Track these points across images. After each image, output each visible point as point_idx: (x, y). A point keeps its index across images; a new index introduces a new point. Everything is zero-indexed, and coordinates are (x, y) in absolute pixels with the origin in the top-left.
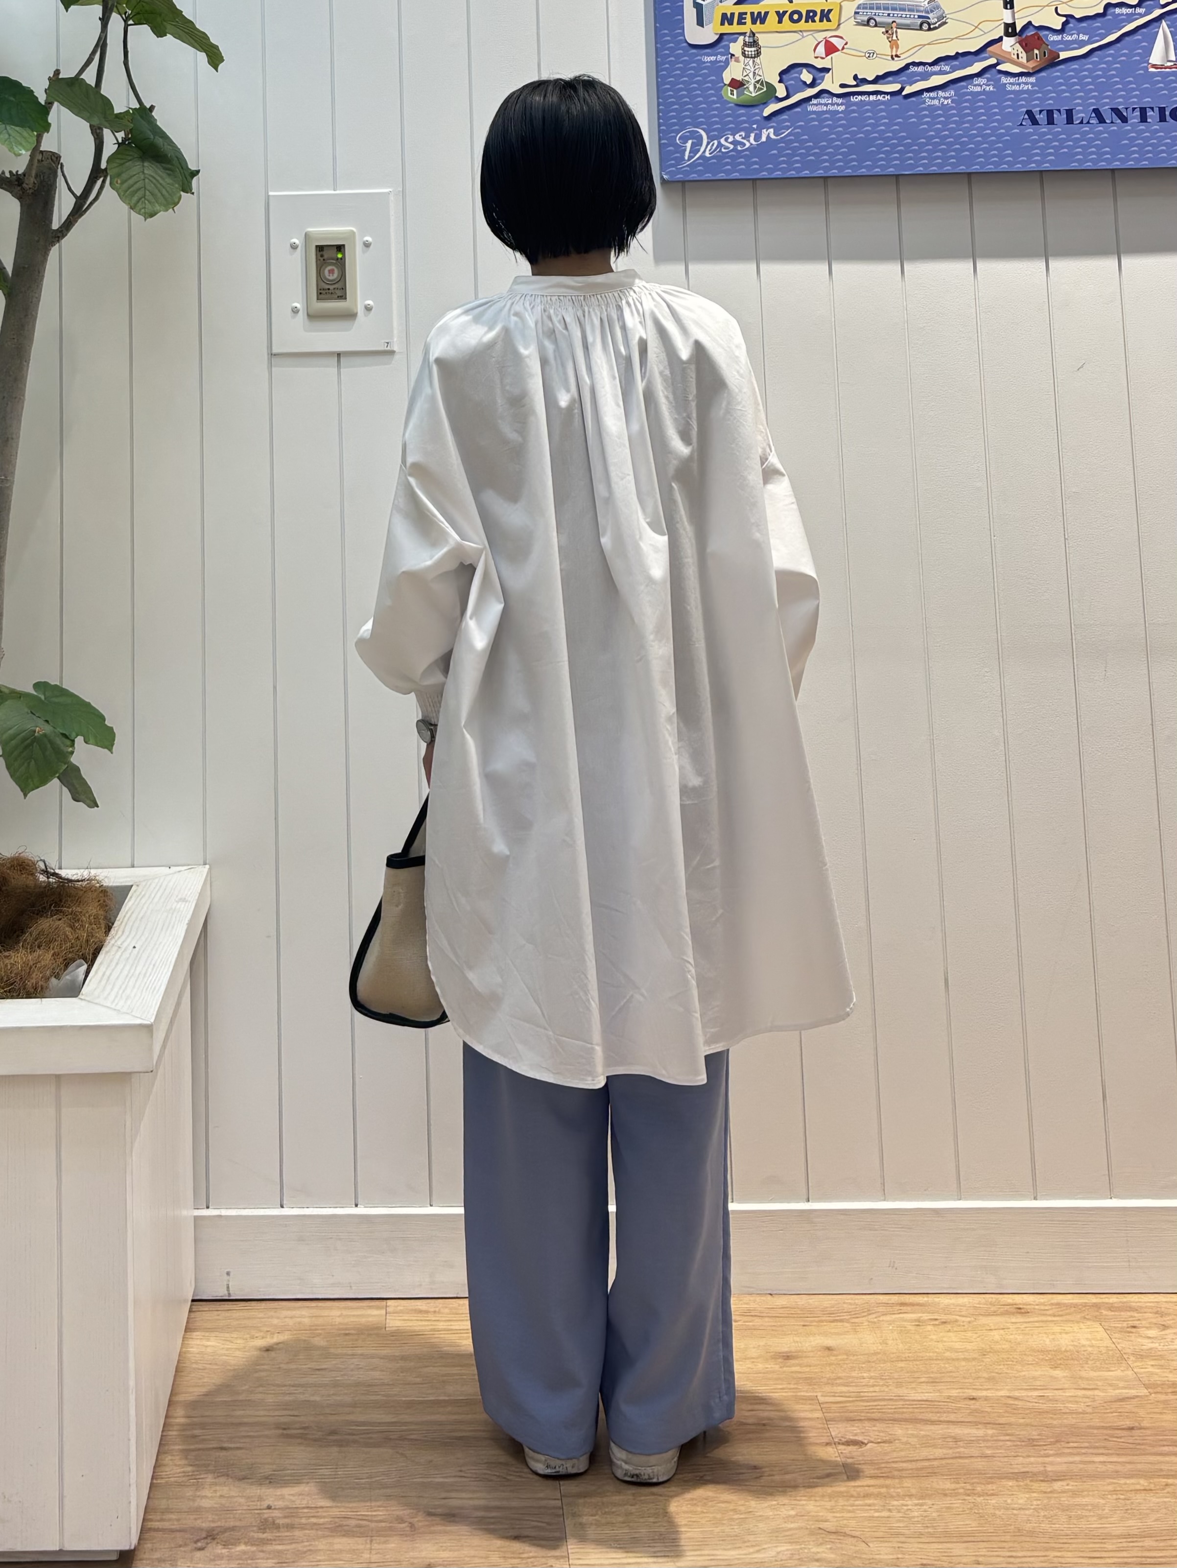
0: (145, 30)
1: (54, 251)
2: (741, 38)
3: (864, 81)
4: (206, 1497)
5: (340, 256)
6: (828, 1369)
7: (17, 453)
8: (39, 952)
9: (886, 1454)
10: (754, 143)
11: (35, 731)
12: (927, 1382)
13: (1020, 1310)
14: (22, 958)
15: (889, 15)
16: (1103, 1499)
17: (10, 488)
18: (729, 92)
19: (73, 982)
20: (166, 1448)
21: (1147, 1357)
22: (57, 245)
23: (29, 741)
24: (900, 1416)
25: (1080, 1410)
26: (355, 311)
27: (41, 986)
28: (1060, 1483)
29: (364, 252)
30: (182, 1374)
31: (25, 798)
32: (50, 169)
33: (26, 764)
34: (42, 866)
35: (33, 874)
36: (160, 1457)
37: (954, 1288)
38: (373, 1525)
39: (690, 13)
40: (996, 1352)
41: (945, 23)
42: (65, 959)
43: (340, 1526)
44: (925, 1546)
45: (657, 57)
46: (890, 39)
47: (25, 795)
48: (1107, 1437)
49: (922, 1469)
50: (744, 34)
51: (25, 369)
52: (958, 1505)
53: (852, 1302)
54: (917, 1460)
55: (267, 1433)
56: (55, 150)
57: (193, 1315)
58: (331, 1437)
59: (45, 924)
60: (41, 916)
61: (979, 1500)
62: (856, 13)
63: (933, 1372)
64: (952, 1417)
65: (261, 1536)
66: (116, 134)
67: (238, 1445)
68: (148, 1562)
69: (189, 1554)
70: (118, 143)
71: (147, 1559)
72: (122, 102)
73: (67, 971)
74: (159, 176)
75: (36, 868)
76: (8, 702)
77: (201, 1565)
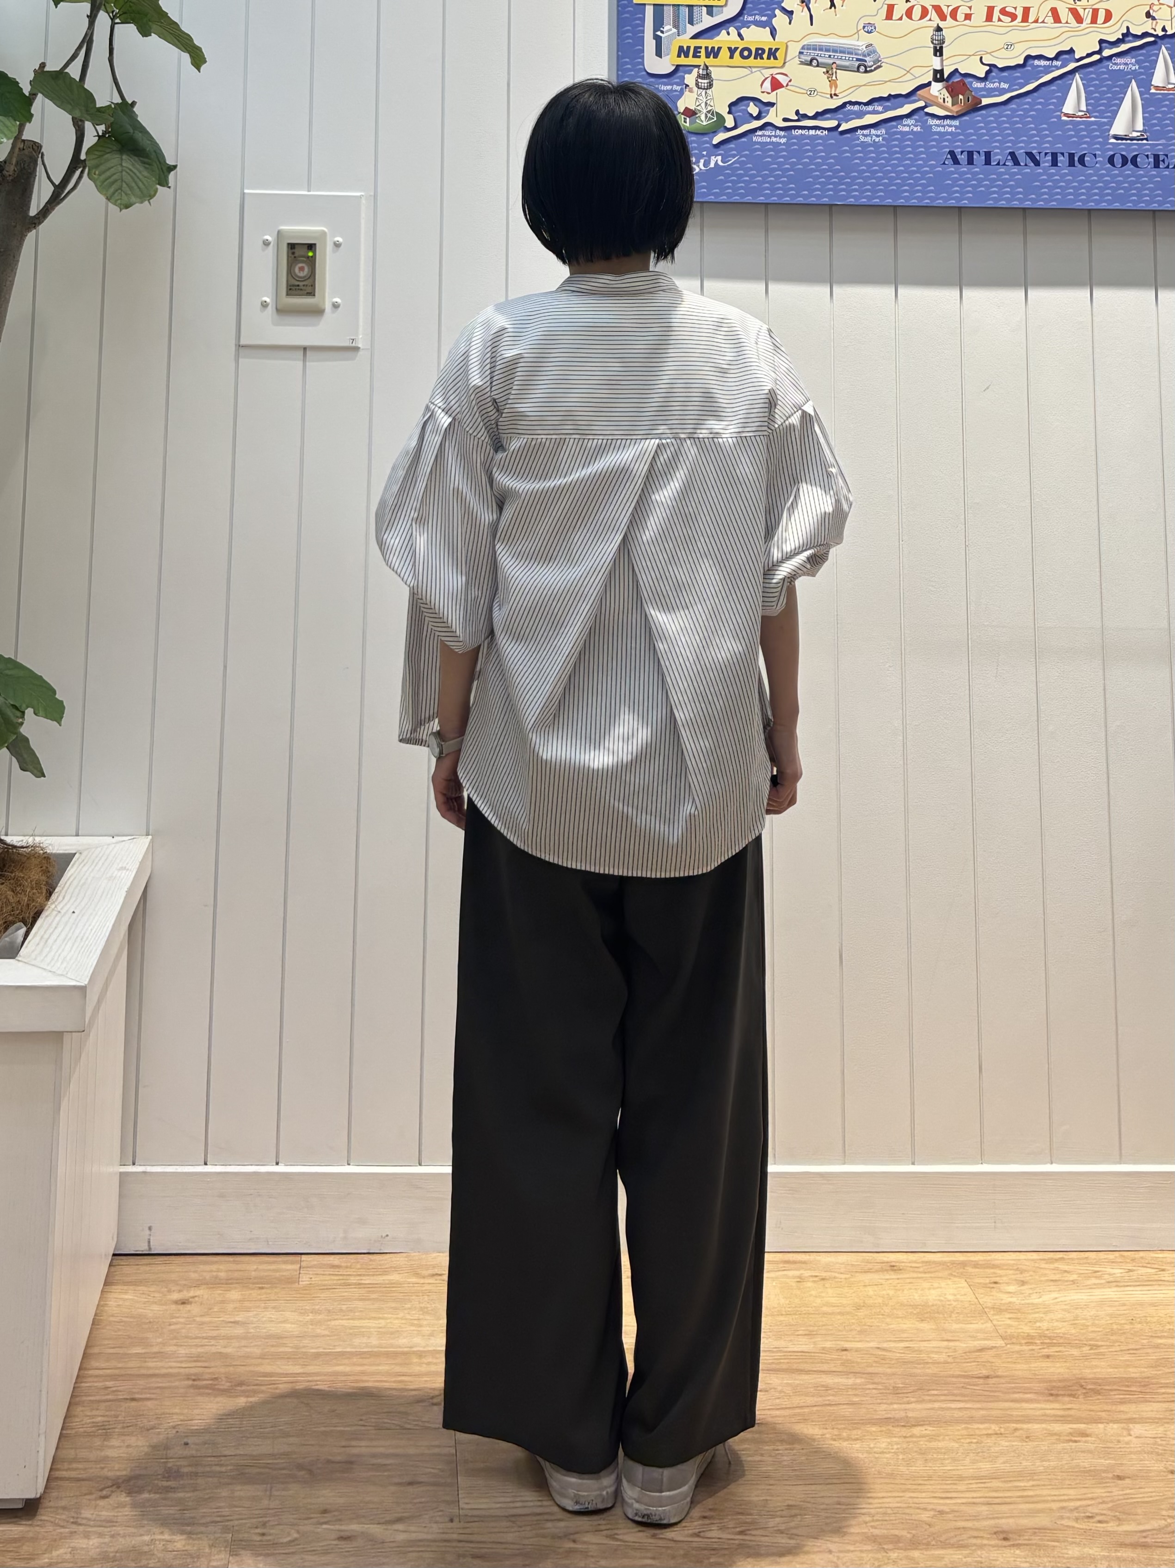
0: (131, 28)
1: (31, 236)
2: (696, 70)
3: (805, 117)
4: (112, 1447)
5: (310, 254)
12: (805, 1335)
15: (830, 56)
16: (957, 1442)
19: (12, 943)
20: (78, 1399)
21: (1006, 1310)
22: (34, 231)
25: (942, 1360)
26: (323, 307)
28: (919, 1428)
29: (333, 251)
30: (99, 1326)
32: (31, 157)
36: (71, 1408)
37: (836, 1247)
38: (274, 1472)
39: (650, 45)
40: (869, 1306)
41: (880, 67)
42: (6, 922)
43: (244, 1474)
44: (793, 1488)
46: (830, 79)
48: (964, 1385)
50: (698, 66)
54: (790, 1408)
55: (177, 1383)
56: (36, 140)
57: (113, 1269)
58: (239, 1388)
62: (801, 53)
64: (825, 1367)
66: (97, 127)
67: (148, 1396)
68: (52, 1510)
69: (93, 1502)
70: (98, 136)
71: (51, 1507)
72: (104, 96)
73: (7, 933)
74: (137, 169)
77: (103, 1513)
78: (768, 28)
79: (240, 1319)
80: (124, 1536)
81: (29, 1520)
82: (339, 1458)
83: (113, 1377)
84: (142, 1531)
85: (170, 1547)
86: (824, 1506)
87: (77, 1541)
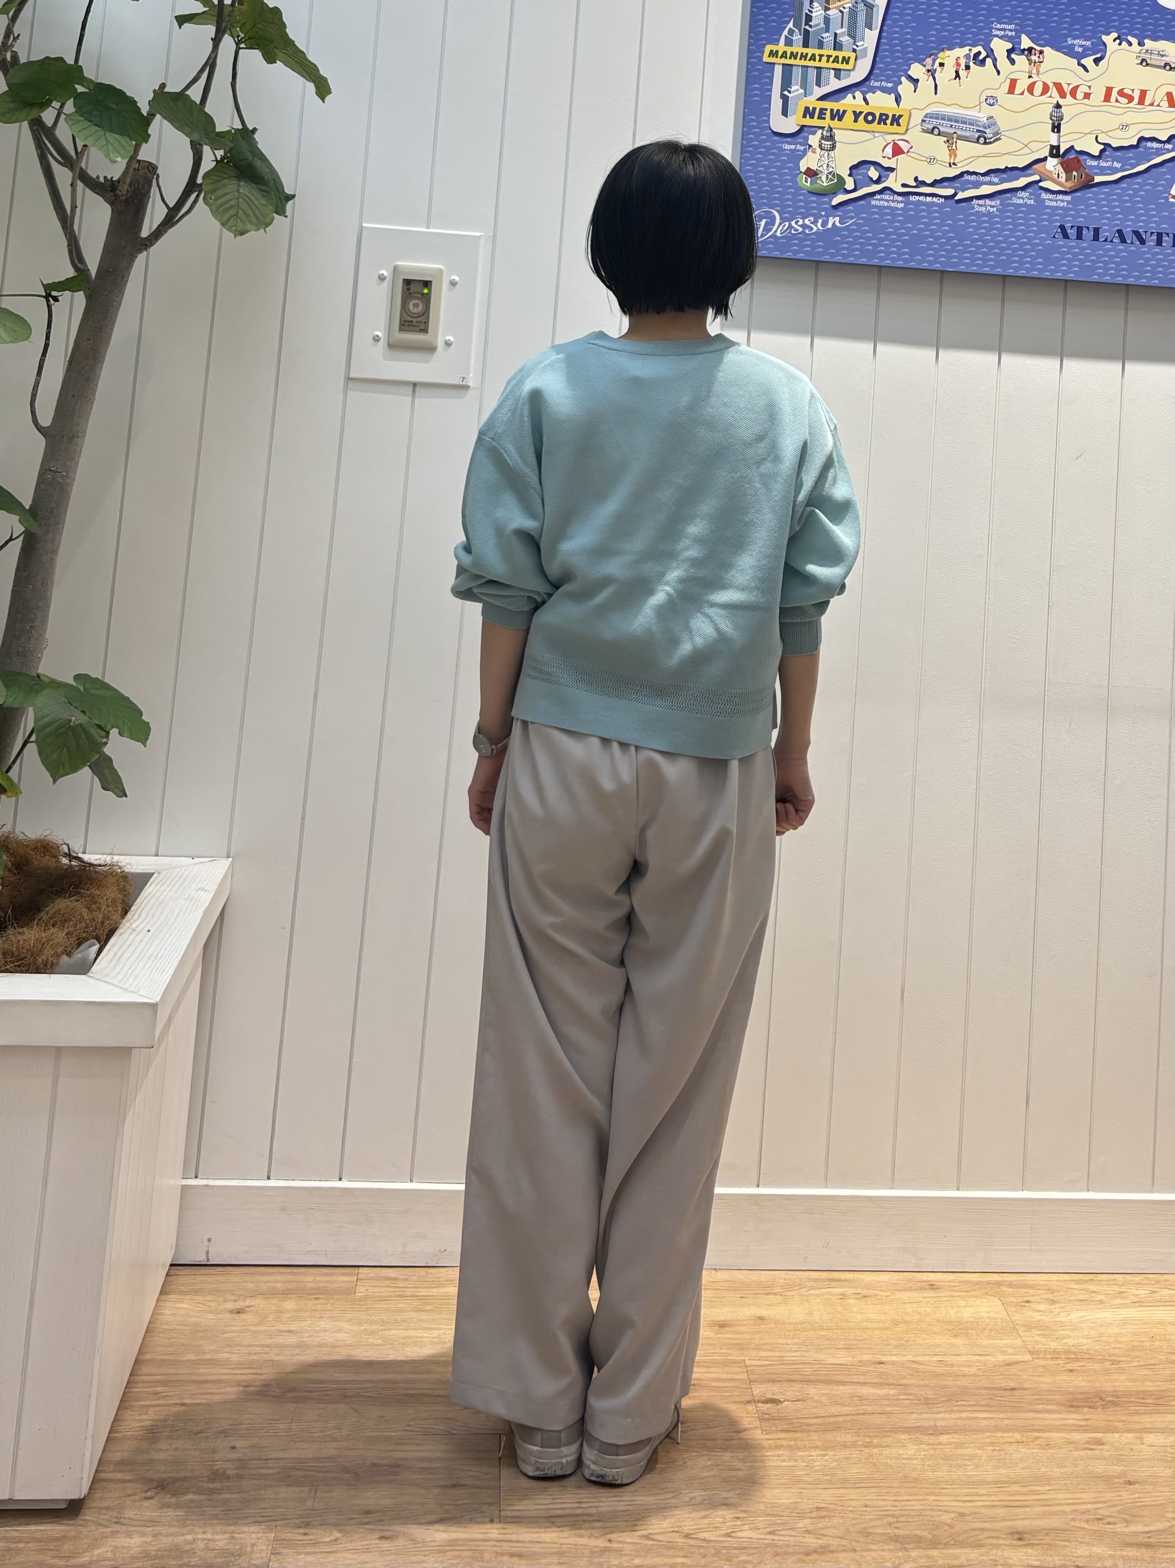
0: (256, 54)
1: (141, 257)
2: (820, 131)
3: (923, 183)
4: (160, 1450)
5: (426, 291)
6: (757, 1336)
7: (81, 451)
8: (53, 930)
9: (798, 1410)
10: (821, 228)
11: (71, 721)
12: (844, 1348)
13: (932, 1287)
14: (35, 935)
16: (981, 1450)
17: (70, 485)
18: (804, 179)
19: (84, 959)
20: (127, 1404)
21: (1035, 1327)
22: (145, 253)
23: (62, 730)
24: (816, 1378)
25: (972, 1373)
26: (435, 345)
27: (52, 962)
28: (946, 1436)
29: (450, 290)
30: (153, 1334)
31: (54, 783)
32: (146, 178)
33: (58, 751)
34: (66, 850)
35: (55, 857)
36: (120, 1413)
37: (880, 1267)
38: (321, 1475)
39: (776, 103)
40: (905, 1322)
41: (999, 139)
42: (79, 939)
43: (290, 1476)
44: (822, 1492)
45: (743, 139)
47: (55, 781)
48: (992, 1396)
49: (829, 1423)
50: (823, 128)
51: (99, 369)
52: (857, 1456)
53: (785, 1277)
54: (824, 1417)
55: (228, 1389)
56: (154, 163)
57: (169, 1278)
58: (288, 1394)
59: (62, 904)
60: (60, 897)
61: (875, 1451)
62: (923, 121)
63: (849, 1340)
64: (861, 1379)
65: (211, 1486)
66: (215, 151)
68: (95, 1510)
69: (138, 1503)
70: (216, 160)
71: (94, 1508)
72: (225, 121)
73: (80, 949)
74: (254, 196)
75: (59, 851)
76: (46, 691)
77: (146, 1514)
78: (893, 95)
79: (294, 1328)
80: (167, 1535)
81: (73, 1519)
82: (385, 1462)
83: (165, 1383)
84: (184, 1530)
85: (211, 1545)
86: (850, 1509)
87: (119, 1540)
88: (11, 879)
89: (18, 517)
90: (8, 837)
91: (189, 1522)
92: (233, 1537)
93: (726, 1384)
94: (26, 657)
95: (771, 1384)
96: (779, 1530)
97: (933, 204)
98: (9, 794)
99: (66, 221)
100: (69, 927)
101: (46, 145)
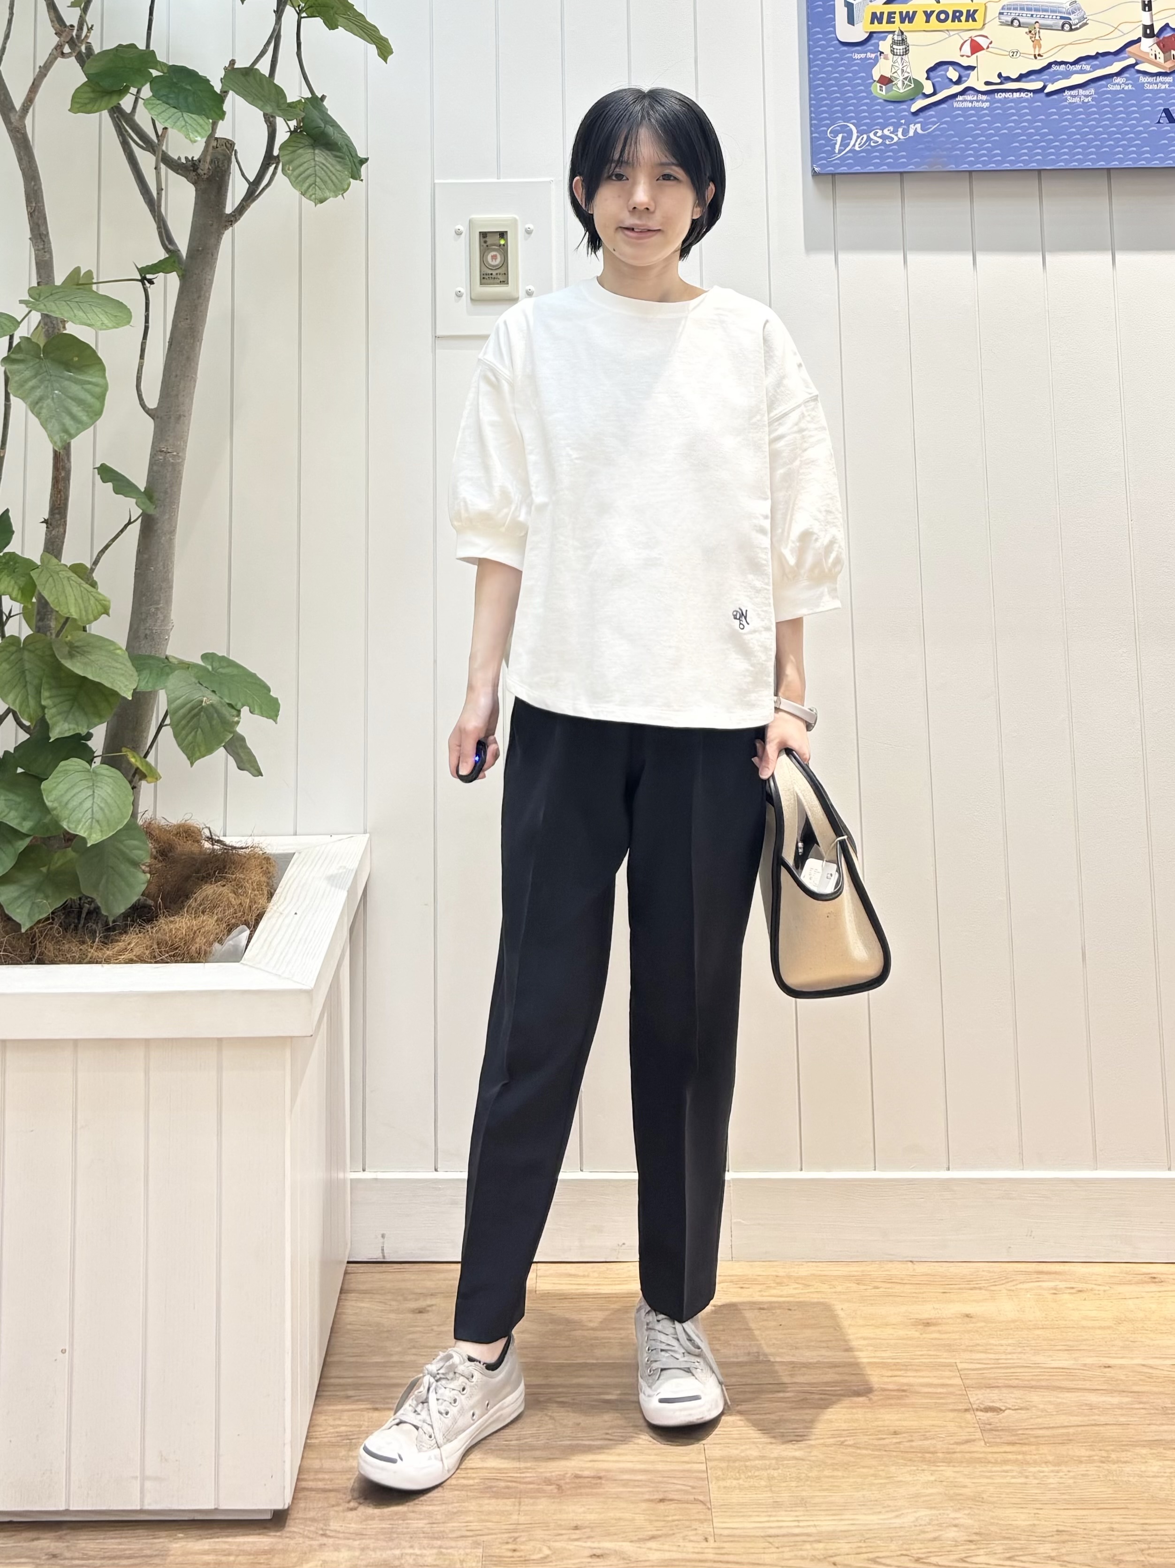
0: (317, 22)
1: (227, 235)
2: (890, 36)
3: (1008, 79)
5: (502, 242)
6: (967, 1336)
7: (188, 430)
8: (203, 917)
9: (1022, 1420)
11: (202, 702)
12: (1063, 1350)
13: (1153, 1279)
14: (186, 923)
17: (181, 464)
18: (879, 88)
19: (236, 947)
22: (231, 229)
23: (196, 710)
24: (1038, 1384)
26: (517, 296)
27: (205, 950)
29: (525, 239)
30: (338, 1335)
31: (192, 766)
32: (224, 155)
33: (193, 733)
34: (208, 834)
35: (198, 842)
36: (314, 1417)
37: (1091, 1257)
38: (522, 1486)
39: (841, 12)
40: (1130, 1321)
41: (1086, 24)
42: (229, 925)
43: (491, 1487)
44: (1062, 1512)
45: (809, 54)
46: (1033, 39)
47: (192, 764)
49: (1060, 1435)
50: (893, 32)
51: (198, 349)
52: (1094, 1473)
53: (991, 1270)
54: (1053, 1428)
56: (231, 139)
57: (347, 1277)
59: (209, 890)
60: (206, 883)
61: (1114, 1467)
62: (1001, 13)
63: (1069, 1340)
64: (1086, 1385)
66: (288, 122)
68: (301, 1521)
69: (341, 1514)
70: (290, 131)
71: (299, 1519)
72: (295, 92)
73: (231, 936)
74: (329, 163)
75: (201, 835)
76: (176, 672)
77: (353, 1525)
80: (374, 1550)
81: (278, 1531)
82: (586, 1473)
84: (390, 1544)
86: (1096, 1532)
87: (327, 1554)
88: (157, 866)
89: (134, 500)
90: (150, 823)
91: (395, 1536)
92: (441, 1553)
93: (940, 1390)
94: (154, 640)
95: (988, 1390)
96: (1017, 1556)
97: (1021, 100)
98: (149, 779)
99: (153, 205)
100: (218, 913)
101: (127, 131)
